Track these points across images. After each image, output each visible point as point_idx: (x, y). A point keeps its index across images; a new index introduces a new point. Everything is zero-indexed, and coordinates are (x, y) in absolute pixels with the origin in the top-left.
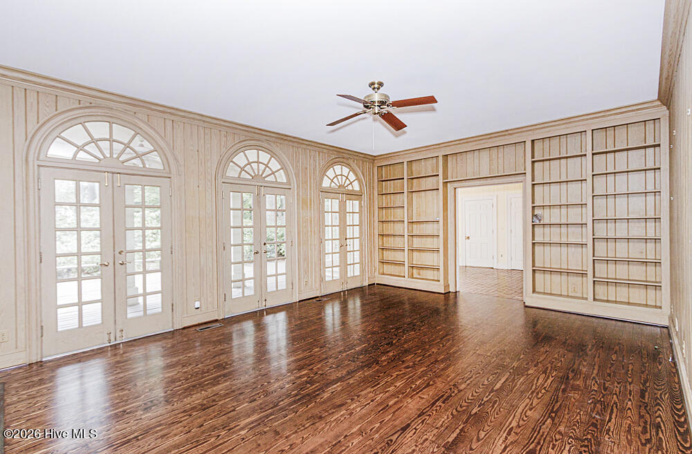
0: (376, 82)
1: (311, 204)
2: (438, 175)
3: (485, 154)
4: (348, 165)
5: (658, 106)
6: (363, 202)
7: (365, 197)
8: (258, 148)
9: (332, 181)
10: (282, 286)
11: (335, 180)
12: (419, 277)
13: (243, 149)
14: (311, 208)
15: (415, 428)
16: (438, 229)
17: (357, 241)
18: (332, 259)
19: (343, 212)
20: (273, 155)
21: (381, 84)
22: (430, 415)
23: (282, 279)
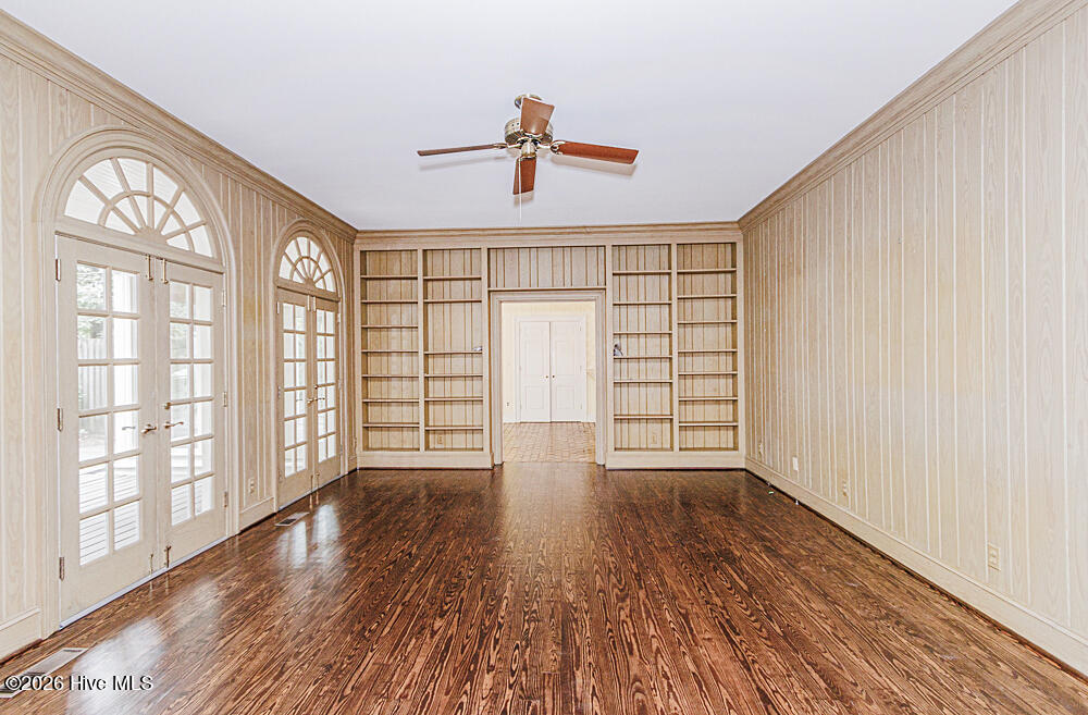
1: (260, 314)
2: (480, 279)
3: (546, 255)
4: (320, 242)
5: (735, 229)
6: (339, 315)
7: (343, 305)
8: (153, 160)
9: (294, 265)
10: (206, 504)
11: (299, 266)
12: (439, 446)
13: (113, 151)
14: (260, 321)
15: (773, 692)
16: (479, 365)
17: (331, 389)
18: (296, 431)
19: (311, 333)
20: (186, 186)
22: (754, 662)
23: (205, 489)
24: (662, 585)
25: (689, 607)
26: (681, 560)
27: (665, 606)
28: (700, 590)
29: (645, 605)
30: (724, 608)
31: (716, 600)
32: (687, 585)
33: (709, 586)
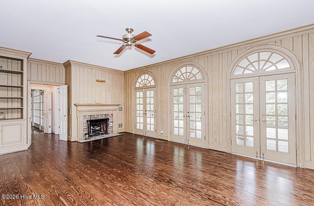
0: (130, 28)
21: (132, 30)
24: (93, 184)
25: (81, 181)
26: (92, 199)
27: (88, 178)
28: (79, 188)
29: (94, 176)
30: (69, 185)
31: (72, 187)
32: (84, 188)
33: (76, 191)
